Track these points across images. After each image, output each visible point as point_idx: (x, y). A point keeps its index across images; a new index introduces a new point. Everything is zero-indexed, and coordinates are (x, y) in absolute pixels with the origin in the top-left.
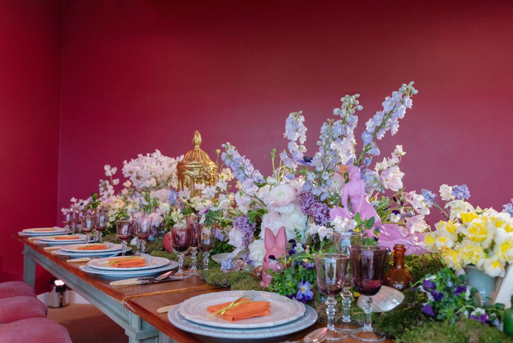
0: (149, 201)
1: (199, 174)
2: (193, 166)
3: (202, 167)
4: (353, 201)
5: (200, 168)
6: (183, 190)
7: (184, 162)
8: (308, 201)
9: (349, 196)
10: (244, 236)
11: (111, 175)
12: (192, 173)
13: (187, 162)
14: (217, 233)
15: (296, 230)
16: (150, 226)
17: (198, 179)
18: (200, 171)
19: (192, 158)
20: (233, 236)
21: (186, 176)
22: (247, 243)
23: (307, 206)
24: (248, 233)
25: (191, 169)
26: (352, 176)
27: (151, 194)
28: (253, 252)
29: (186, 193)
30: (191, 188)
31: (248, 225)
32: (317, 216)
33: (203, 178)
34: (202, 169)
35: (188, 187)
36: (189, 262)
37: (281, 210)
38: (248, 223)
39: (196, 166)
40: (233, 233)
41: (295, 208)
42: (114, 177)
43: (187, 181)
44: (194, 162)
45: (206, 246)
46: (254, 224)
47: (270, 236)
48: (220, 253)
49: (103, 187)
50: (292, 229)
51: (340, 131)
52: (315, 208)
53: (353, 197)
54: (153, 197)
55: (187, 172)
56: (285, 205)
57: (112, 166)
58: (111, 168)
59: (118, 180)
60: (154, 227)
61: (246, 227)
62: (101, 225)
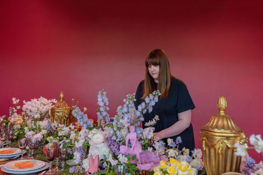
0: (36, 126)
1: (62, 115)
2: (59, 111)
3: (64, 111)
4: (131, 141)
5: (63, 111)
6: (54, 123)
7: (55, 108)
8: (110, 142)
9: (129, 139)
10: (81, 155)
11: (16, 103)
12: (58, 114)
13: (56, 108)
14: (68, 151)
15: (104, 155)
16: (37, 141)
17: (61, 117)
18: (63, 113)
19: (59, 106)
20: (76, 155)
21: (55, 116)
22: (82, 159)
23: (110, 144)
24: (83, 154)
25: (58, 112)
26: (131, 131)
27: (37, 123)
28: (84, 164)
29: (55, 124)
30: (58, 121)
31: (83, 150)
32: (113, 150)
33: (64, 117)
34: (64, 112)
35: (56, 121)
36: (55, 164)
37: (98, 146)
38: (83, 149)
39: (61, 111)
40: (76, 154)
41: (104, 145)
42: (18, 104)
43: (56, 118)
44: (60, 109)
45: (63, 158)
46: (86, 150)
47: (91, 160)
48: (70, 159)
49: (11, 111)
50: (103, 155)
51: (126, 110)
52: (113, 146)
53: (131, 140)
54: (38, 124)
55: (56, 113)
56: (99, 144)
57: (17, 99)
58: (16, 100)
59: (20, 106)
60: (38, 141)
61: (82, 151)
62: (10, 137)
